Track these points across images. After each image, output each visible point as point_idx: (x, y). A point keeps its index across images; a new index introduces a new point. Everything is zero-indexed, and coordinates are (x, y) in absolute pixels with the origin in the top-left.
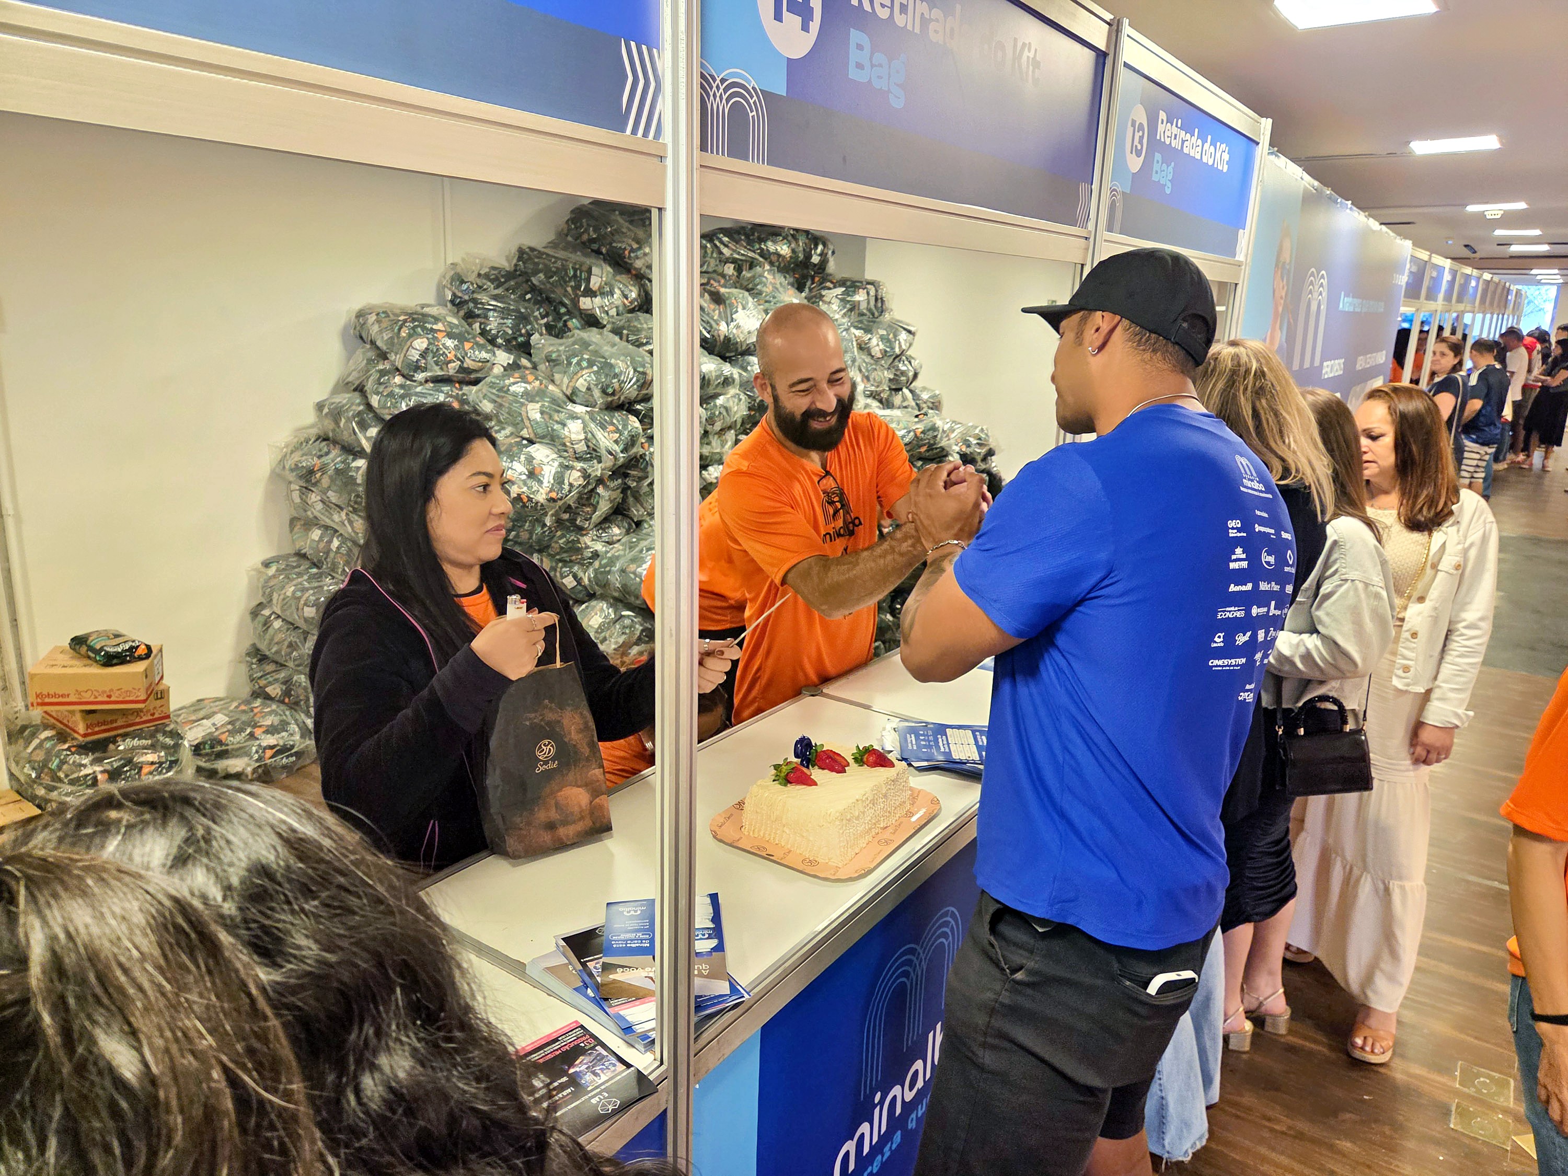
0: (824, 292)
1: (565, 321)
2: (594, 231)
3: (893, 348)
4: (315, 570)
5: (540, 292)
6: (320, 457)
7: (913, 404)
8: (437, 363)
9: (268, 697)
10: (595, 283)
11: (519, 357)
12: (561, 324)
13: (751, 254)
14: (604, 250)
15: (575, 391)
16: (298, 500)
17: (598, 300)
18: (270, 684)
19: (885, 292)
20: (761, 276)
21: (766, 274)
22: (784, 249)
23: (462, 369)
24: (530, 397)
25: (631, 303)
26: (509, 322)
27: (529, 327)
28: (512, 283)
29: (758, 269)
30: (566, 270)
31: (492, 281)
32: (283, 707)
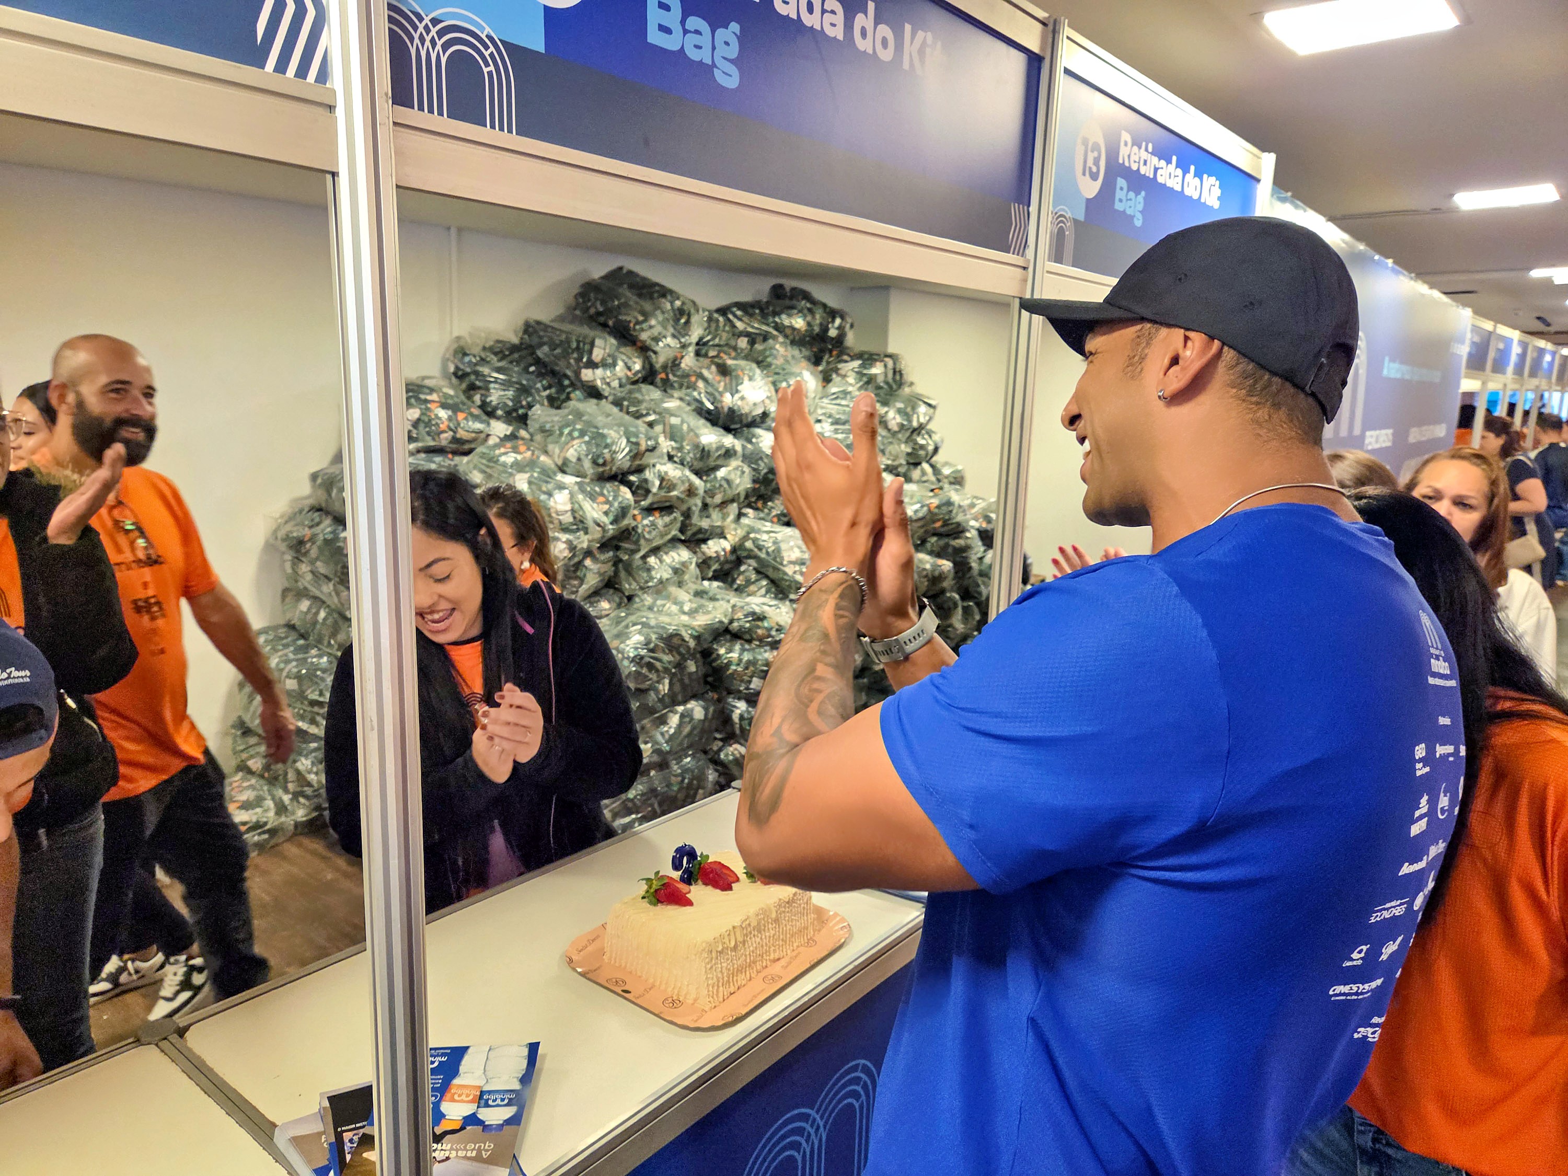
0: (840, 366)
1: (569, 393)
2: (601, 304)
3: (910, 421)
4: (301, 642)
5: (545, 365)
6: (311, 527)
7: (933, 479)
8: (429, 434)
9: (250, 772)
10: (597, 354)
11: (517, 429)
12: (563, 397)
13: (764, 328)
14: (611, 323)
15: (566, 462)
16: (289, 571)
17: (599, 372)
18: (252, 757)
19: (904, 365)
20: (772, 348)
21: (777, 346)
22: (799, 323)
23: (455, 440)
24: (519, 467)
25: (635, 374)
26: (510, 393)
27: (530, 399)
28: (516, 356)
29: (771, 341)
30: (568, 341)
31: (496, 354)
32: (262, 782)
